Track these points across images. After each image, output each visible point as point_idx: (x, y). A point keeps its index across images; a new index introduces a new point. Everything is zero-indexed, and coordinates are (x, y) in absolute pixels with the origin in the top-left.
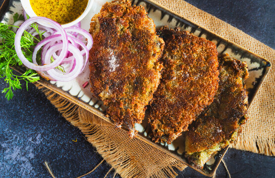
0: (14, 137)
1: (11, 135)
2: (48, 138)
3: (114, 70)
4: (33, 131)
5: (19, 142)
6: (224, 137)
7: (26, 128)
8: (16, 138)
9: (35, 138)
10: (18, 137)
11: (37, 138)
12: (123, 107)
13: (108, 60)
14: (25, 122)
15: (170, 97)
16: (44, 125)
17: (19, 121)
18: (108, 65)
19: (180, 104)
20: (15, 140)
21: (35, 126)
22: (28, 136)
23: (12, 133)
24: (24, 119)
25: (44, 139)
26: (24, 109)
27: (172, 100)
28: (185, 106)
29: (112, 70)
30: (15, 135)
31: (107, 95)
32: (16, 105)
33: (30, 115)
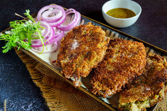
0: (11, 105)
1: (9, 103)
2: (37, 106)
3: (75, 48)
4: (27, 101)
5: (13, 109)
6: (153, 93)
7: (22, 99)
8: (13, 105)
9: (28, 106)
10: (14, 105)
11: (29, 106)
12: (74, 67)
13: (72, 44)
14: (23, 95)
15: (110, 68)
16: (37, 98)
17: (19, 94)
18: (71, 46)
19: (116, 71)
20: (10, 107)
21: (30, 98)
22: (22, 105)
23: (11, 102)
24: (24, 93)
25: (34, 107)
26: (25, 87)
27: (112, 69)
28: (120, 72)
29: (73, 48)
30: (12, 104)
31: (66, 61)
32: (20, 84)
33: (29, 90)
